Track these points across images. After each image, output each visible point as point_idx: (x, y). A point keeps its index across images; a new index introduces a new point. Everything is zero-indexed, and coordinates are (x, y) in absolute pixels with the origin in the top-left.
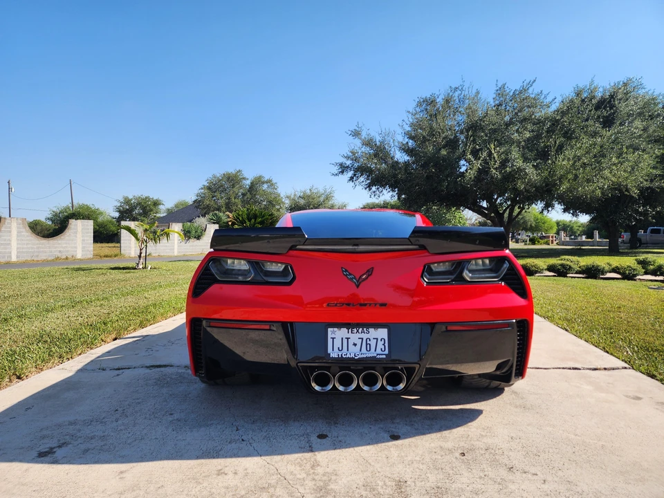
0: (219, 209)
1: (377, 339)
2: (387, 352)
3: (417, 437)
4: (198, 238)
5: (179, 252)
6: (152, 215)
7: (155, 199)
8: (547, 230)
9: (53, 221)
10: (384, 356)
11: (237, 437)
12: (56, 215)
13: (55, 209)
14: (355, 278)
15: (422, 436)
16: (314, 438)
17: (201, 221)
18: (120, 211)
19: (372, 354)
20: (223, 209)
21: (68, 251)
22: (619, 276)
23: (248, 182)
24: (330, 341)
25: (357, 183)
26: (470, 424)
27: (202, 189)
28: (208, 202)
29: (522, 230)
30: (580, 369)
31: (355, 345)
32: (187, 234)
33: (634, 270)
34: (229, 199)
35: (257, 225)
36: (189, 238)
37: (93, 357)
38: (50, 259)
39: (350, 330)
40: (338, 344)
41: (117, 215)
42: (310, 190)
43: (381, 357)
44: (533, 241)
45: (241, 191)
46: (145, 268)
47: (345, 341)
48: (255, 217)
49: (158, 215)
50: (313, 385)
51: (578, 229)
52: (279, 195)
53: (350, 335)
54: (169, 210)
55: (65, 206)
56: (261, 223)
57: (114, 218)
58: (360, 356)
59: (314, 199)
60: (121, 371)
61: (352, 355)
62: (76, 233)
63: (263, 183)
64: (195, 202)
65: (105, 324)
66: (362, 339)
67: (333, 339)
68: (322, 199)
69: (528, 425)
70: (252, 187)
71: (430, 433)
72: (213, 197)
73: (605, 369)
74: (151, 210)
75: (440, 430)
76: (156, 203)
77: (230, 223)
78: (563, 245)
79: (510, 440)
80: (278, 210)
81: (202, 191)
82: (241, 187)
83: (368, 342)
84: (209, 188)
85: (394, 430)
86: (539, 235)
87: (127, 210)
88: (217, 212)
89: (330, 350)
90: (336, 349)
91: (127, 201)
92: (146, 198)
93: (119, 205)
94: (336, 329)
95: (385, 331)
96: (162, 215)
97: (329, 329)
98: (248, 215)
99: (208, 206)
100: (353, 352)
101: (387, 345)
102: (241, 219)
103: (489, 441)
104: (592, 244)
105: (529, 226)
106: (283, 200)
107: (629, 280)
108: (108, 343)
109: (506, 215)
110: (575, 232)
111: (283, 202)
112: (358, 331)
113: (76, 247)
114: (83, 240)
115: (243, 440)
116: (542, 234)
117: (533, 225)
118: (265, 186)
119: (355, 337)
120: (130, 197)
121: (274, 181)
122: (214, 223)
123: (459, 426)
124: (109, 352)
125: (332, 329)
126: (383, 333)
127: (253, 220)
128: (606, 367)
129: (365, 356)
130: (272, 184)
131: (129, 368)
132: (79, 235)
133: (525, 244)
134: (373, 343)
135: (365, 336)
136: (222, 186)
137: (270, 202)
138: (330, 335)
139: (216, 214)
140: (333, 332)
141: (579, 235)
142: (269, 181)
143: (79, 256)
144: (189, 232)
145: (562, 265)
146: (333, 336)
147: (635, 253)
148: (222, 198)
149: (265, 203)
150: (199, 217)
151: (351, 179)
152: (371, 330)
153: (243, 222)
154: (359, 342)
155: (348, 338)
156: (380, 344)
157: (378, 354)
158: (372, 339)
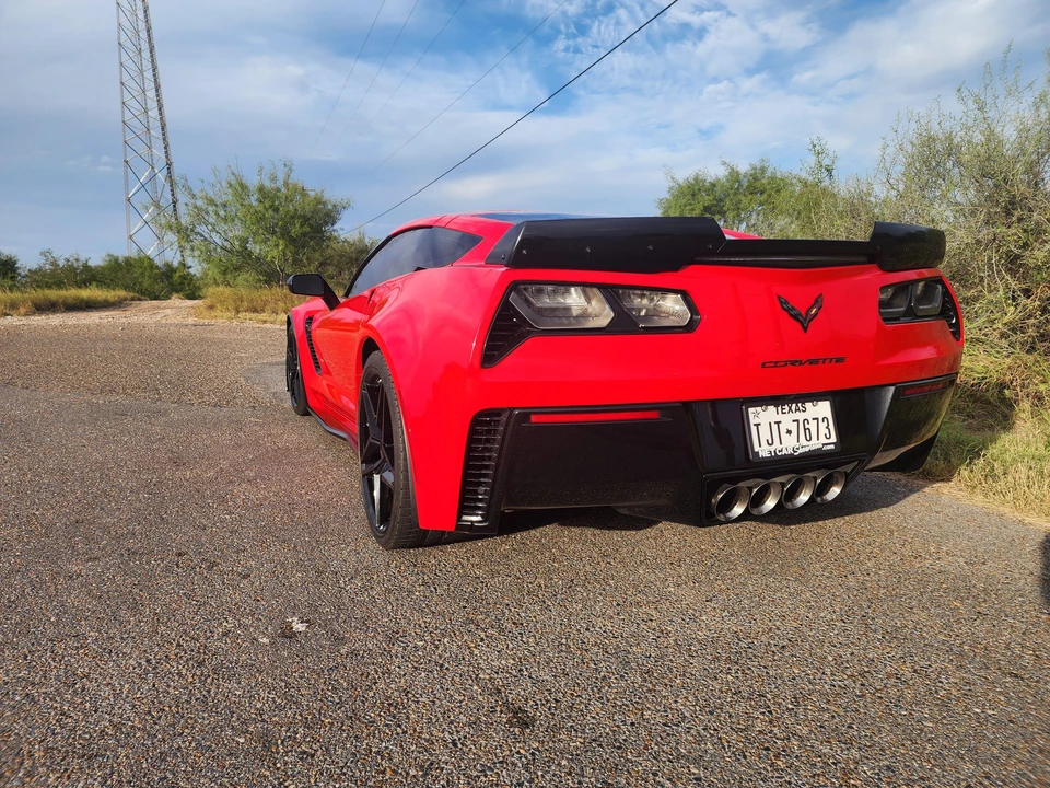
1: (817, 420)
2: (833, 439)
10: (833, 447)
19: (815, 444)
24: (754, 429)
39: (779, 408)
40: (765, 433)
43: (827, 448)
47: (775, 427)
53: (780, 417)
58: (801, 451)
61: (790, 451)
66: (797, 421)
67: (757, 425)
83: (807, 426)
89: (757, 448)
90: (764, 442)
94: (759, 409)
95: (828, 403)
97: (750, 410)
100: (789, 445)
101: (831, 427)
112: (790, 409)
119: (787, 420)
125: (753, 409)
126: (824, 409)
129: (807, 449)
134: (812, 426)
135: (800, 416)
138: (753, 421)
140: (757, 415)
146: (757, 420)
152: (808, 405)
154: (793, 427)
155: (778, 423)
156: (823, 425)
157: (824, 445)
158: (810, 421)
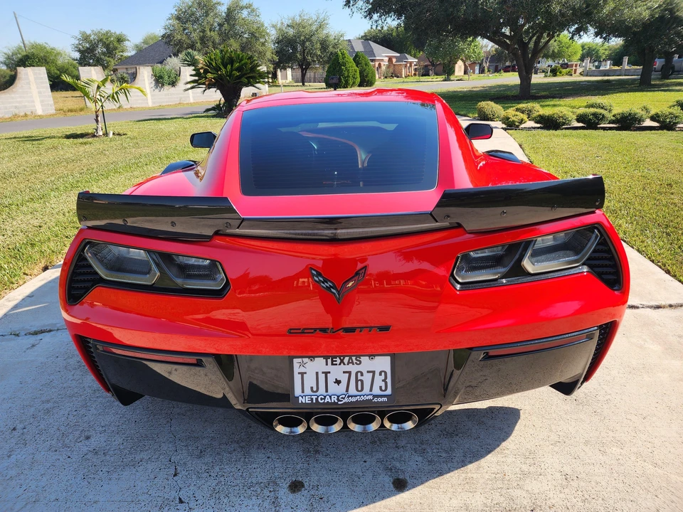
0: (192, 46)
1: (374, 372)
2: (389, 392)
3: (431, 483)
4: (173, 84)
5: (154, 103)
6: (118, 55)
7: (118, 33)
8: (570, 56)
9: (7, 65)
10: (385, 399)
11: (173, 493)
12: (8, 58)
13: (6, 51)
14: (334, 287)
15: (437, 480)
16: (284, 492)
17: (174, 62)
18: (79, 51)
19: (366, 395)
20: (198, 45)
21: (25, 106)
22: (655, 124)
23: (223, 9)
24: (297, 378)
25: (354, 9)
26: (504, 444)
27: (170, 19)
28: (179, 37)
29: (543, 57)
30: (638, 308)
31: (338, 382)
32: (159, 81)
33: (676, 117)
34: (203, 31)
35: (234, 72)
36: (163, 85)
38: (7, 116)
39: (329, 361)
40: (310, 381)
41: (77, 55)
42: (300, 16)
43: (380, 400)
44: (554, 72)
45: (217, 20)
46: (106, 134)
47: (322, 377)
48: (231, 61)
49: (126, 54)
51: (604, 53)
52: (263, 25)
53: (330, 368)
54: (137, 46)
55: (16, 45)
56: (239, 69)
57: (74, 60)
58: (346, 400)
59: (304, 28)
60: (40, 336)
61: (334, 399)
62: (29, 83)
63: (242, 8)
64: (163, 36)
65: (33, 245)
66: (350, 373)
67: (302, 374)
68: (314, 28)
69: (586, 443)
70: (230, 15)
71: (449, 471)
72: (184, 29)
73: (671, 306)
74: (116, 48)
75: (463, 464)
76: (120, 40)
77: (202, 71)
78: (587, 76)
79: (565, 483)
80: (263, 44)
81: (170, 21)
82: (216, 15)
83: (360, 377)
84: (178, 18)
85: (398, 465)
86: (561, 62)
87: (88, 48)
88: (190, 50)
89: (298, 392)
90: (308, 391)
91: (86, 38)
92: (107, 33)
93: (77, 42)
94: (306, 360)
95: (388, 359)
96: (129, 54)
97: (296, 361)
98: (223, 58)
99: (180, 41)
100: (336, 393)
101: (389, 380)
102: (214, 64)
103: (533, 486)
104: (618, 73)
105: (551, 52)
106: (268, 31)
107: (668, 130)
108: (36, 276)
109: (531, 45)
110: (600, 57)
111: (268, 34)
112: (342, 361)
113: (33, 102)
114: (40, 93)
115: (181, 501)
116: (564, 61)
117: (556, 51)
118: (245, 13)
119: (337, 371)
120: (88, 32)
121: (255, 6)
122: (189, 65)
123: (489, 452)
125: (300, 360)
126: (383, 363)
127: (229, 67)
128: (672, 303)
129: (354, 399)
130: (253, 11)
131: (50, 331)
132: (33, 87)
133: (546, 76)
134: (367, 379)
135: (353, 369)
136: (193, 14)
137: (252, 34)
138: (297, 369)
139: (189, 53)
140: (302, 365)
141: (604, 60)
142: (248, 6)
143: (40, 112)
144: (161, 77)
145: (595, 114)
146: (302, 370)
147: (668, 85)
148: (195, 30)
149: (246, 36)
150: (170, 56)
151: (348, 3)
152: (365, 359)
153: (217, 69)
154: (344, 378)
155: (326, 373)
156: (379, 381)
157: (375, 396)
158: (365, 373)
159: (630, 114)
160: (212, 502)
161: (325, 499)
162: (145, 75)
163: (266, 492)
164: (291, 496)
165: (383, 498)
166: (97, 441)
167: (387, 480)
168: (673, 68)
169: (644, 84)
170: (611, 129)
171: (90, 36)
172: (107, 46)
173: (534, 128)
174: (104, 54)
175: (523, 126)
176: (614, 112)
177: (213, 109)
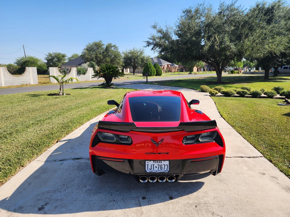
0: (92, 60)
1: (165, 165)
2: (168, 170)
3: (179, 198)
4: (84, 74)
7: (63, 54)
8: (239, 66)
9: (17, 64)
10: (167, 172)
11: (112, 199)
12: (18, 61)
13: (18, 59)
14: (156, 143)
15: (181, 197)
16: (141, 199)
17: (85, 65)
18: (47, 60)
19: (163, 171)
20: (94, 59)
21: (27, 81)
22: (266, 96)
23: (105, 47)
24: (146, 166)
25: (155, 51)
26: (199, 190)
27: (84, 50)
28: (87, 56)
29: (228, 66)
30: (243, 157)
31: (156, 167)
32: (79, 73)
33: (273, 93)
34: (97, 54)
35: (111, 72)
36: (80, 74)
37: (50, 153)
38: (19, 85)
39: (154, 162)
40: (150, 167)
41: (46, 61)
42: (133, 49)
43: (166, 172)
44: (232, 72)
45: (102, 50)
46: (63, 94)
47: (152, 166)
48: (110, 68)
49: (65, 61)
50: (141, 181)
52: (119, 53)
53: (154, 163)
54: (69, 58)
55: (22, 57)
56: (112, 71)
57: (45, 63)
58: (158, 172)
59: (135, 54)
60: (63, 161)
61: (155, 171)
62: (29, 73)
63: (112, 47)
64: (81, 56)
65: (52, 134)
66: (159, 165)
67: (148, 165)
68: (139, 54)
69: (221, 190)
70: (107, 49)
71: (184, 195)
72: (89, 54)
73: (253, 157)
74: (62, 59)
75: (188, 194)
76: (64, 56)
77: (98, 72)
78: (245, 74)
79: (214, 198)
80: (119, 60)
81: (84, 51)
82: (102, 49)
83: (161, 166)
84: (87, 50)
85: (171, 194)
86: (235, 68)
87: (51, 59)
88: (92, 62)
89: (146, 169)
90: (149, 169)
91: (50, 55)
92: (59, 53)
93: (47, 57)
94: (149, 161)
95: (168, 161)
96: (67, 61)
97: (146, 161)
98: (106, 67)
99: (87, 58)
100: (156, 170)
101: (168, 167)
102: (103, 69)
103: (206, 199)
104: (257, 73)
105: (231, 64)
106: (121, 55)
107: (270, 98)
108: (55, 144)
110: (251, 66)
111: (121, 56)
112: (157, 162)
113: (30, 80)
114: (33, 76)
115: (114, 201)
116: (236, 67)
117: (233, 64)
118: (113, 48)
119: (156, 164)
120: (51, 53)
121: (117, 46)
122: (91, 67)
123: (195, 192)
124: (56, 150)
125: (147, 161)
126: (167, 163)
127: (109, 70)
128: (254, 156)
129: (160, 172)
131: (65, 160)
132: (31, 74)
133: (229, 74)
134: (163, 166)
135: (160, 164)
136: (93, 48)
137: (115, 56)
138: (146, 164)
139: (91, 63)
140: (148, 163)
141: (253, 67)
142: (114, 46)
143: (32, 83)
144: (80, 71)
145: (243, 92)
146: (148, 164)
147: (276, 79)
148: (93, 54)
149: (113, 56)
150: (83, 63)
151: (152, 49)
152: (162, 161)
153: (104, 71)
154: (158, 166)
155: (153, 165)
156: (166, 167)
157: (165, 171)
158: (163, 165)
159: (256, 92)
160: (122, 201)
161: (152, 201)
162: (74, 70)
163: (136, 199)
164: (143, 200)
165: (167, 201)
166: (88, 187)
167: (168, 197)
168: (278, 72)
169: (266, 79)
170: (249, 97)
171: (52, 54)
172: (58, 58)
173: (221, 96)
174: (57, 61)
175: (217, 95)
176: (251, 91)
177: (101, 85)
